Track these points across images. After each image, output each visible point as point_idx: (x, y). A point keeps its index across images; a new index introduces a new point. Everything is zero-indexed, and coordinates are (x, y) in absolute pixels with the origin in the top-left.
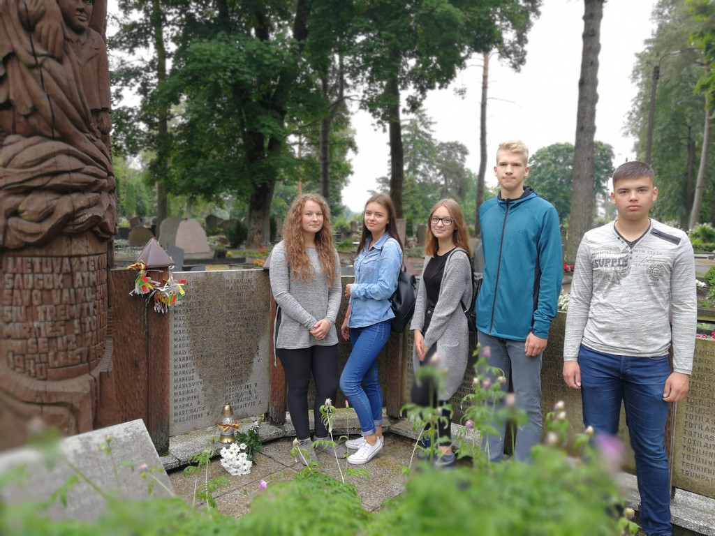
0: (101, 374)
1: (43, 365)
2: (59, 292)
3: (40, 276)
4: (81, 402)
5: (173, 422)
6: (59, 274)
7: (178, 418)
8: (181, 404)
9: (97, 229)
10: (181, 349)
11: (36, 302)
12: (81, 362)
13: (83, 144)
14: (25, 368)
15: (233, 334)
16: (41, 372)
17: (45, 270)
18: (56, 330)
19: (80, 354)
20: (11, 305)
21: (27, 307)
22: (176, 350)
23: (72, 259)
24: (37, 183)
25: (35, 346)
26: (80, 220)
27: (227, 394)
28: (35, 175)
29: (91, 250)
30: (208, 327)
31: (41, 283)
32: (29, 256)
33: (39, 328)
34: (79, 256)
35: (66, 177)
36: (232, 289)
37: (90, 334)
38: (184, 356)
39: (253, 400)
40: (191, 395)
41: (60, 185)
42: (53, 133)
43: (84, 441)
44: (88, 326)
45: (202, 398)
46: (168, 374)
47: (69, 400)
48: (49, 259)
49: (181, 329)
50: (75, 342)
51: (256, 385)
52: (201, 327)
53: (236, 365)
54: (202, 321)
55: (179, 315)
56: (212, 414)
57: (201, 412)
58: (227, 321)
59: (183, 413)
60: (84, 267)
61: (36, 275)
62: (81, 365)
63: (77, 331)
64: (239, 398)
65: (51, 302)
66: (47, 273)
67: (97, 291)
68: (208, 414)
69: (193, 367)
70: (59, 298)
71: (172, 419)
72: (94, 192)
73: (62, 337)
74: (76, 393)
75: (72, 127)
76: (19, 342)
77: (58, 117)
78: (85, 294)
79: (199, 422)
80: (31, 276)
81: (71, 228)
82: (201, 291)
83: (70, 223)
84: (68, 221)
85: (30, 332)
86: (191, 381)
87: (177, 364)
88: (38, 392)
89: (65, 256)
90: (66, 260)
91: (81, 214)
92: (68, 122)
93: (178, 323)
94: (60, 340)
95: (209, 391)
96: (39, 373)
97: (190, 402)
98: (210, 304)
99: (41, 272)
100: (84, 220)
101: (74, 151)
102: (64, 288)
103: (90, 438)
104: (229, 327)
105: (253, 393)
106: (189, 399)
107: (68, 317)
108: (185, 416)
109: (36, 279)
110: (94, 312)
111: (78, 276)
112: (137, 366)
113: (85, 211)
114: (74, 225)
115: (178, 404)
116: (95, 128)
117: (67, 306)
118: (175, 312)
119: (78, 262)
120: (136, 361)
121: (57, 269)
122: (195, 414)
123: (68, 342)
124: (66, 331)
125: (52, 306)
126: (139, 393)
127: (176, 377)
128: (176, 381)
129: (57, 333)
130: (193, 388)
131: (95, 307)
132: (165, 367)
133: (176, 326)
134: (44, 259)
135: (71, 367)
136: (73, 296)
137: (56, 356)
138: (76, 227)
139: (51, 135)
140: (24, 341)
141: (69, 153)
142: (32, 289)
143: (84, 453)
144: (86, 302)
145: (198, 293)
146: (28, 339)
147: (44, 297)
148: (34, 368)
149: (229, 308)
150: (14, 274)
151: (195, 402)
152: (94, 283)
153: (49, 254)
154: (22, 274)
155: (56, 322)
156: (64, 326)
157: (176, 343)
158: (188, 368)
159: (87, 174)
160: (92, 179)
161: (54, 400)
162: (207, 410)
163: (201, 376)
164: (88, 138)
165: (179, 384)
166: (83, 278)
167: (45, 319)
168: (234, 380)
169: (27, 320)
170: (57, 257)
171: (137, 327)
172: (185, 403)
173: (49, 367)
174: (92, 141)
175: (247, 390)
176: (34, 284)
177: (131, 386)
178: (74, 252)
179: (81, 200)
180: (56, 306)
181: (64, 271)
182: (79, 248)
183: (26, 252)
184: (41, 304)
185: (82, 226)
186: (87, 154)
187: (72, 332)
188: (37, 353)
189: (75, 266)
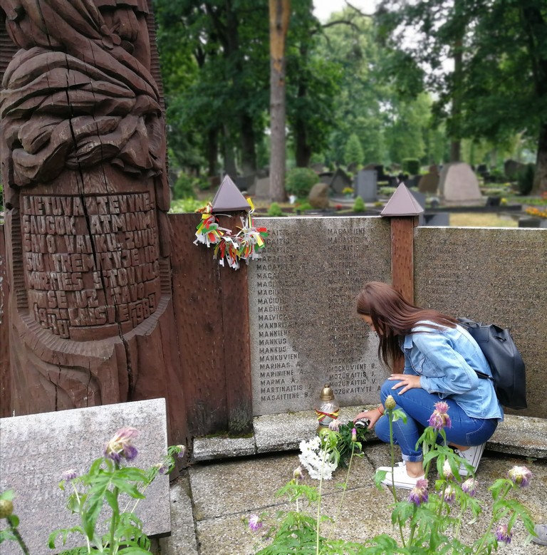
0: (137, 338)
1: (64, 321)
2: (72, 237)
3: (51, 219)
4: (99, 369)
5: (260, 400)
6: (70, 217)
7: (266, 395)
8: (270, 379)
9: (117, 162)
10: (267, 314)
11: (50, 250)
12: (107, 322)
13: (89, 54)
14: (48, 324)
15: (339, 300)
16: (64, 330)
17: (55, 212)
18: (73, 284)
19: (105, 312)
20: (31, 251)
21: (43, 254)
22: (261, 314)
23: (86, 199)
24: (28, 105)
25: (54, 299)
26: (83, 150)
27: (332, 373)
28: (25, 94)
29: (111, 188)
30: (304, 288)
31: (53, 226)
32: (39, 195)
33: (56, 280)
34: (94, 195)
35: (61, 96)
36: (336, 241)
37: (117, 290)
38: (271, 322)
39: (368, 384)
40: (282, 370)
41: (54, 105)
42: (49, 42)
43: (86, 416)
44: (113, 279)
45: (297, 375)
46: (249, 342)
47: (86, 366)
48: (58, 198)
49: (267, 289)
50: (97, 298)
51: (373, 366)
52: (294, 288)
53: (344, 338)
54: (295, 280)
55: (264, 272)
56: (311, 395)
57: (296, 391)
58: (330, 282)
59: (273, 391)
60: (104, 209)
61: (48, 217)
62: (108, 326)
63: (98, 286)
64: (348, 379)
65: (65, 250)
66: (58, 215)
67: (127, 239)
68: (306, 395)
69: (285, 337)
70: (72, 245)
71: (257, 396)
72: (108, 115)
73: (80, 291)
74: (94, 358)
75: (72, 32)
76: (41, 294)
77: (50, 20)
78: (106, 242)
79: (294, 404)
80: (42, 217)
81: (74, 160)
82: (293, 242)
83: (73, 154)
84: (70, 151)
85: (48, 283)
86: (283, 353)
87: (263, 330)
88: (54, 352)
89: (76, 196)
90: (77, 200)
91: (83, 142)
92: (65, 25)
93: (263, 281)
94: (78, 294)
95: (307, 367)
96: (61, 330)
97: (281, 378)
98: (305, 259)
99: (51, 214)
100: (89, 150)
101: (74, 62)
102: (77, 233)
103: (94, 414)
104: (333, 290)
105: (369, 376)
106: (279, 374)
107: (85, 270)
108: (276, 395)
109: (48, 222)
110: (122, 263)
111: (94, 219)
112: (211, 330)
113: (90, 139)
114: (78, 157)
115: (266, 379)
116: (109, 32)
117: (83, 255)
118: (259, 267)
119: (94, 203)
120: (209, 323)
121: (67, 211)
122: (288, 393)
123: (88, 298)
124: (84, 284)
125: (66, 254)
126: (214, 360)
127: (262, 347)
128: (262, 351)
129: (74, 286)
130: (284, 362)
131: (124, 257)
132: (244, 334)
133: (259, 285)
134: (53, 198)
135: (92, 327)
136: (89, 243)
137: (76, 313)
138: (81, 159)
139: (48, 44)
140: (44, 293)
141: (68, 66)
142: (46, 234)
143: (81, 432)
144: (109, 251)
145: (289, 246)
146: (48, 291)
147: (58, 243)
148: (56, 324)
149: (331, 265)
150: (30, 216)
151: (288, 378)
152: (120, 229)
153: (57, 192)
154: (36, 216)
155: (72, 273)
156: (81, 278)
157: (260, 306)
158: (278, 337)
159: (93, 91)
160: (100, 98)
161: (71, 364)
162: (304, 391)
163: (295, 348)
164: (98, 45)
165: (266, 355)
166: (101, 223)
167: (61, 269)
168: (340, 357)
169: (45, 270)
170: (66, 196)
171: (208, 283)
172: (275, 378)
173: (70, 325)
174: (105, 48)
175: (360, 371)
176: (46, 228)
177: (205, 352)
178: (86, 190)
179: (82, 125)
180: (70, 254)
181: (75, 213)
182: (93, 186)
183: (36, 190)
184: (55, 253)
185: (87, 157)
186: (96, 66)
187: (93, 287)
188: (57, 307)
189: (89, 207)
